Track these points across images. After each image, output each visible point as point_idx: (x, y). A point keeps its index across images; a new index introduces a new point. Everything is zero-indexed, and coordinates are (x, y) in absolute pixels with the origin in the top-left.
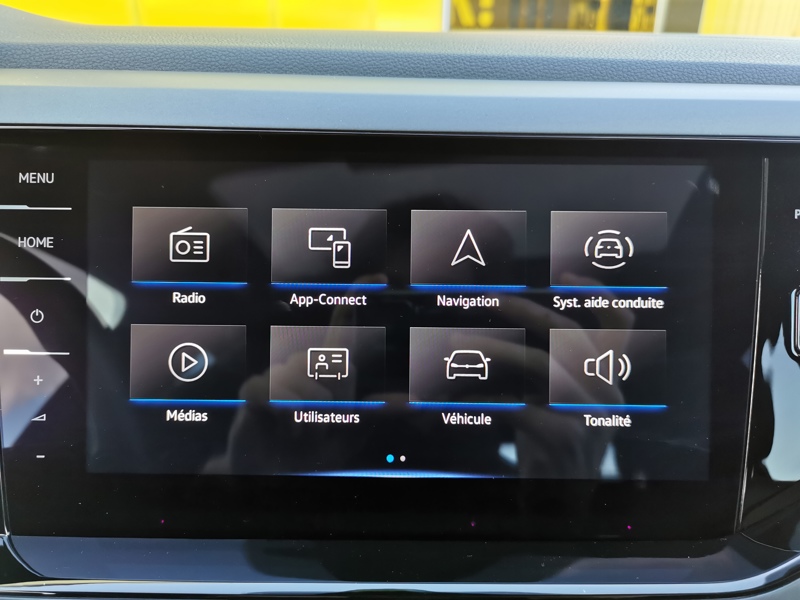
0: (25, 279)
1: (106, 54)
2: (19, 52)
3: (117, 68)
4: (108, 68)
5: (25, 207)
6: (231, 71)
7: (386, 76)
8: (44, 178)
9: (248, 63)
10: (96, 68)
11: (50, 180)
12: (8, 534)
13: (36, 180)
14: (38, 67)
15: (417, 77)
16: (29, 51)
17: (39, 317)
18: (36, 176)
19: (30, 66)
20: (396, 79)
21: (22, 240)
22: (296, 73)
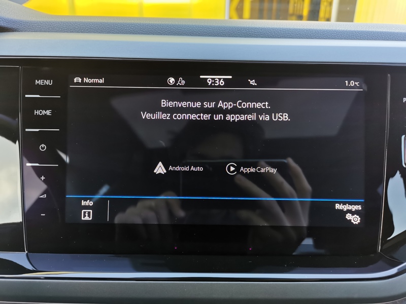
0: (38, 130)
1: (77, 26)
2: (35, 25)
3: (82, 32)
4: (78, 32)
5: (38, 96)
6: (136, 34)
7: (209, 36)
8: (47, 82)
9: (144, 30)
10: (72, 32)
11: (50, 83)
12: (26, 252)
13: (44, 83)
14: (44, 31)
15: (224, 37)
16: (40, 24)
17: (44, 148)
18: (44, 81)
19: (41, 31)
20: (214, 37)
21: (36, 111)
22: (167, 35)
